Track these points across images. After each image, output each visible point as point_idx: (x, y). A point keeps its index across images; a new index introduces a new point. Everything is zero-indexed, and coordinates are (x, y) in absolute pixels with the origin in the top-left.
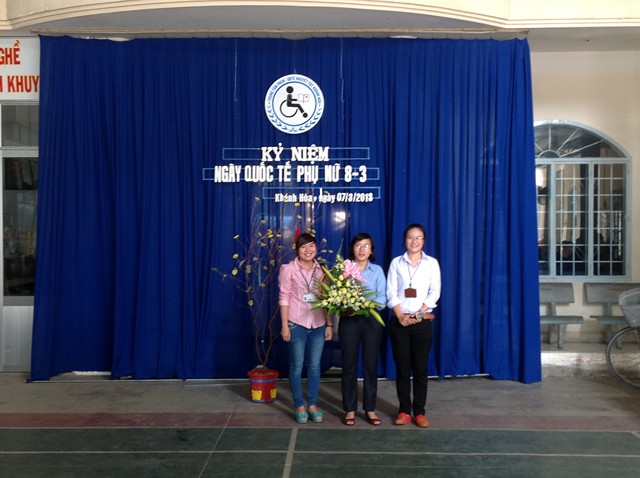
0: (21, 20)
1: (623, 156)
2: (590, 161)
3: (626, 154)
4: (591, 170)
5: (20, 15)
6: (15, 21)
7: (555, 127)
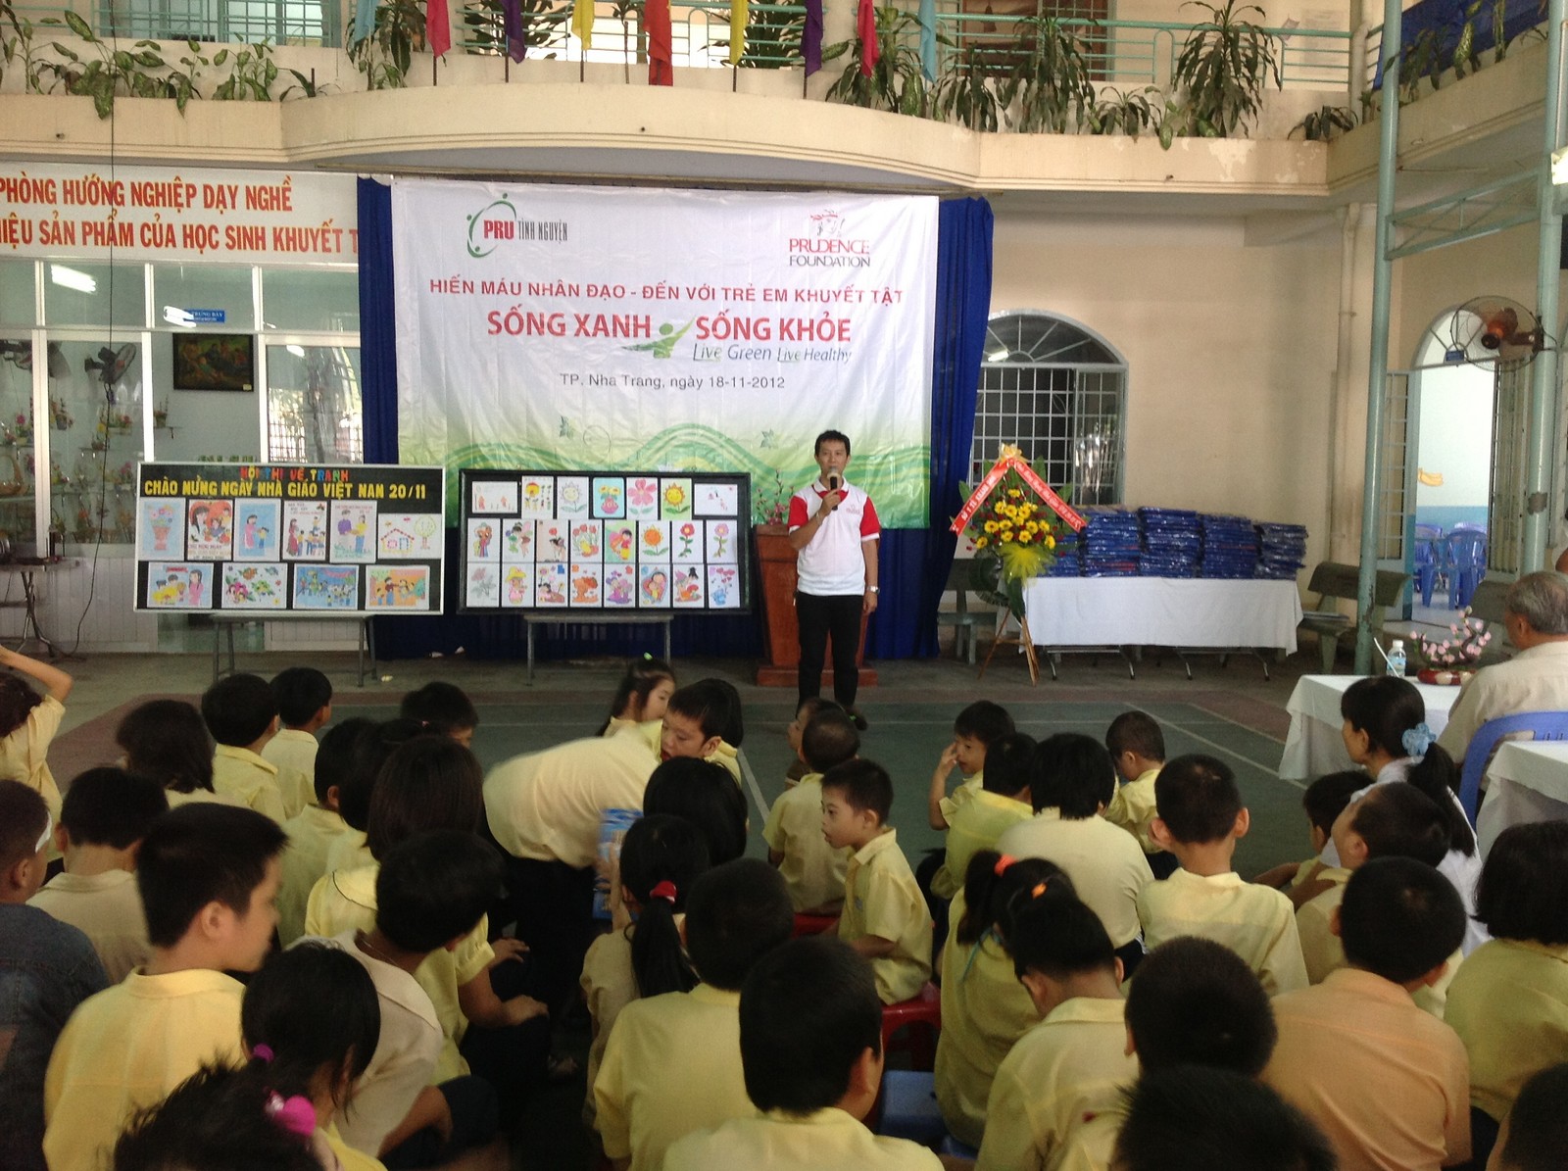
0: (304, 150)
1: (1117, 361)
3: (1120, 360)
5: (304, 144)
6: (293, 152)
7: (1028, 320)
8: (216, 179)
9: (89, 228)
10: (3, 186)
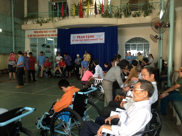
1: (149, 42)
2: (143, 43)
4: (143, 45)
6: (55, 27)
7: (138, 38)
8: (50, 30)
9: (41, 35)
10: (34, 32)
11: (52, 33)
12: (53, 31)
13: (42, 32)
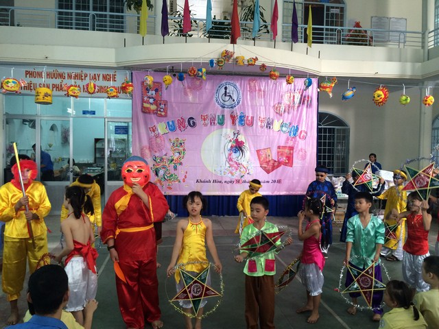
3: (348, 125)
8: (94, 72)
9: (54, 86)
10: (27, 73)
11: (101, 83)
12: (105, 78)
13: (61, 76)
